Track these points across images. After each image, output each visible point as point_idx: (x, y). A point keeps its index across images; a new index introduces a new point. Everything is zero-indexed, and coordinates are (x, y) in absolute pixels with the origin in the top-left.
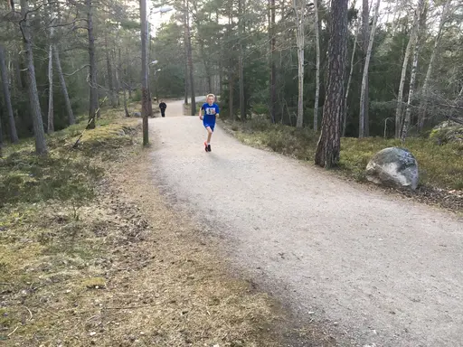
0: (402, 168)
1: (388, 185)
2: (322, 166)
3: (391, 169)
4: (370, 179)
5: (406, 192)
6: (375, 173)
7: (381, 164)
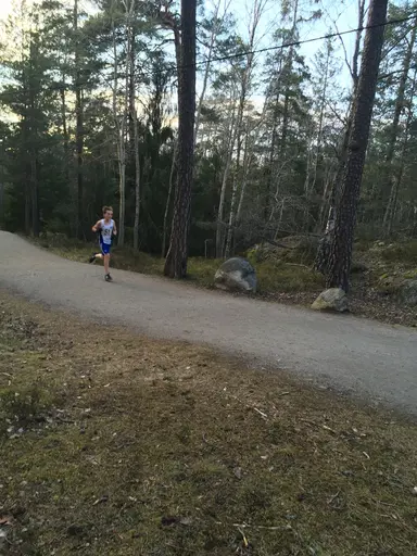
0: (245, 275)
1: (235, 290)
2: (172, 277)
3: (237, 276)
4: (218, 286)
5: (250, 294)
6: (223, 281)
7: (228, 272)
